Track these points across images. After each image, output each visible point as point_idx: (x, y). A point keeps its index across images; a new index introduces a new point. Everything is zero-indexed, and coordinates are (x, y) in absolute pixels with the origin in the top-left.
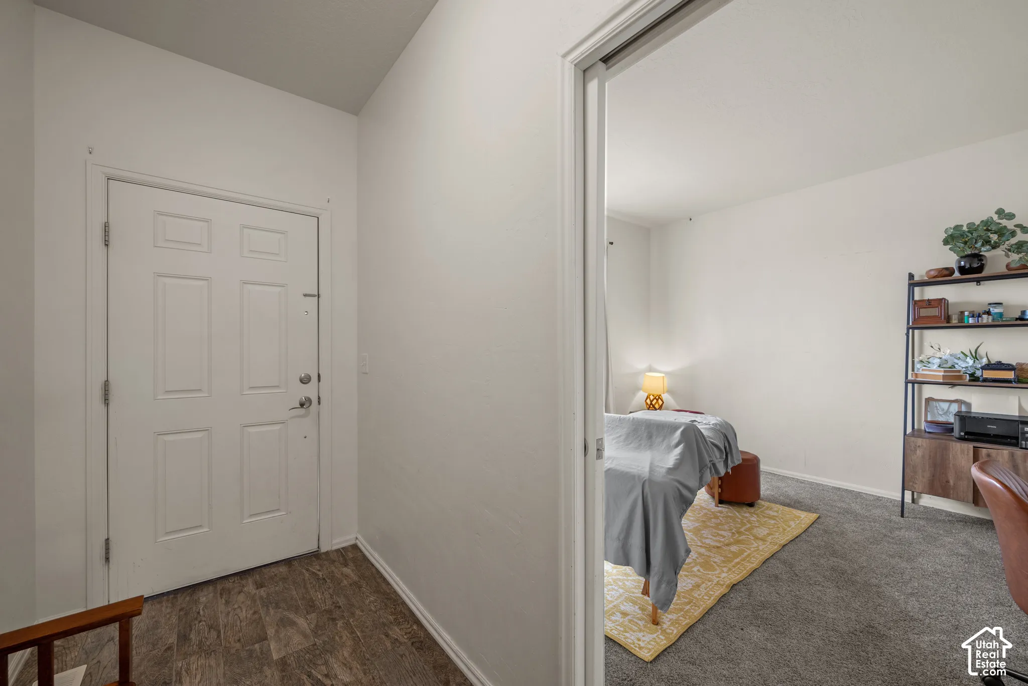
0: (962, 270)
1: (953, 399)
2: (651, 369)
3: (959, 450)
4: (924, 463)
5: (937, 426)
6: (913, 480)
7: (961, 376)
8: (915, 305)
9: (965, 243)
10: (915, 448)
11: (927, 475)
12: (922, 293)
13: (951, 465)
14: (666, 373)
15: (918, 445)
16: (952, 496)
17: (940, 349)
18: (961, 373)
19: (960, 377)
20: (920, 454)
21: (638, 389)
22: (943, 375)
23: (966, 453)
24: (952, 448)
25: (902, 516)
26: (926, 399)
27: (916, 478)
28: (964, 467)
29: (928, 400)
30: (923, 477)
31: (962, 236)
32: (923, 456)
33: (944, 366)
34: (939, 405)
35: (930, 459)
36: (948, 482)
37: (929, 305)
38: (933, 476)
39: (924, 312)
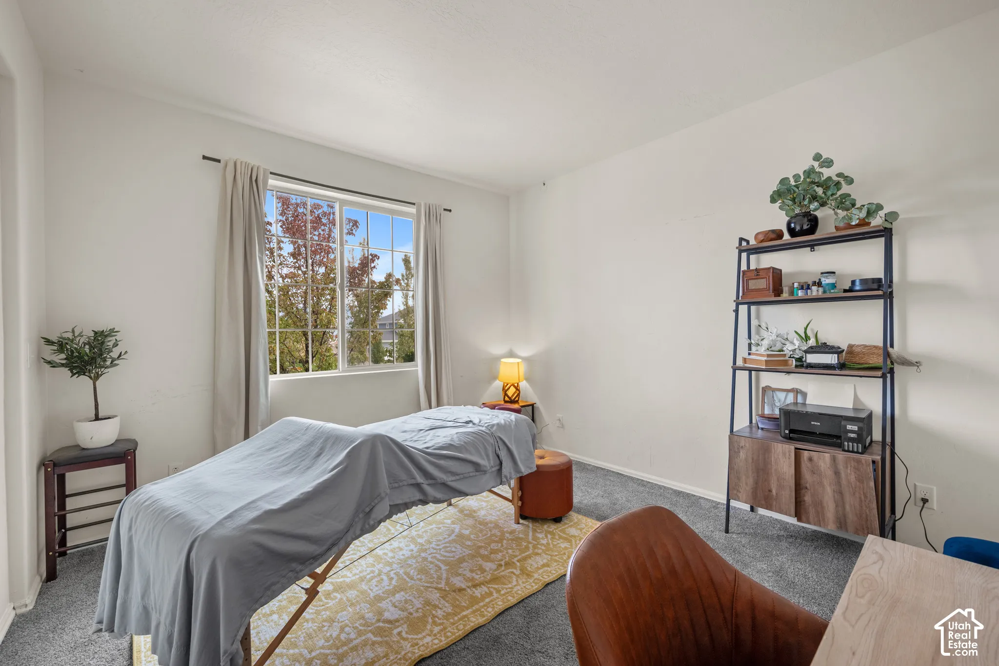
0: (792, 232)
1: (789, 388)
2: (511, 355)
3: (781, 452)
4: (747, 468)
5: (769, 420)
6: (737, 487)
7: (786, 361)
8: (745, 276)
9: (793, 200)
10: (738, 448)
11: (751, 481)
12: (758, 261)
13: (773, 471)
14: (525, 359)
15: (741, 446)
16: (774, 508)
17: (767, 329)
18: (787, 358)
19: (785, 363)
20: (744, 456)
21: (495, 377)
22: (766, 360)
23: (787, 454)
24: (774, 449)
25: (727, 531)
26: (763, 388)
27: (740, 486)
28: (785, 473)
29: (765, 389)
30: (746, 484)
31: (789, 190)
32: (746, 459)
33: (773, 349)
34: (776, 395)
35: (753, 462)
36: (770, 491)
37: (757, 275)
38: (756, 483)
39: (753, 284)
